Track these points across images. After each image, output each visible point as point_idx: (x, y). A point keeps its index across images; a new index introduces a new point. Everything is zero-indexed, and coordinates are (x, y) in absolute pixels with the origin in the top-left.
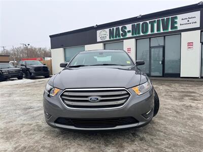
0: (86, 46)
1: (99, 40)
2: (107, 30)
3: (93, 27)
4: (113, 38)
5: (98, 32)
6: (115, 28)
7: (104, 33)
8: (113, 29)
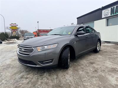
0: (95, 22)
1: (103, 17)
2: (110, 9)
3: (100, 8)
4: (113, 14)
5: (103, 11)
6: (115, 7)
7: (107, 11)
8: (114, 8)
